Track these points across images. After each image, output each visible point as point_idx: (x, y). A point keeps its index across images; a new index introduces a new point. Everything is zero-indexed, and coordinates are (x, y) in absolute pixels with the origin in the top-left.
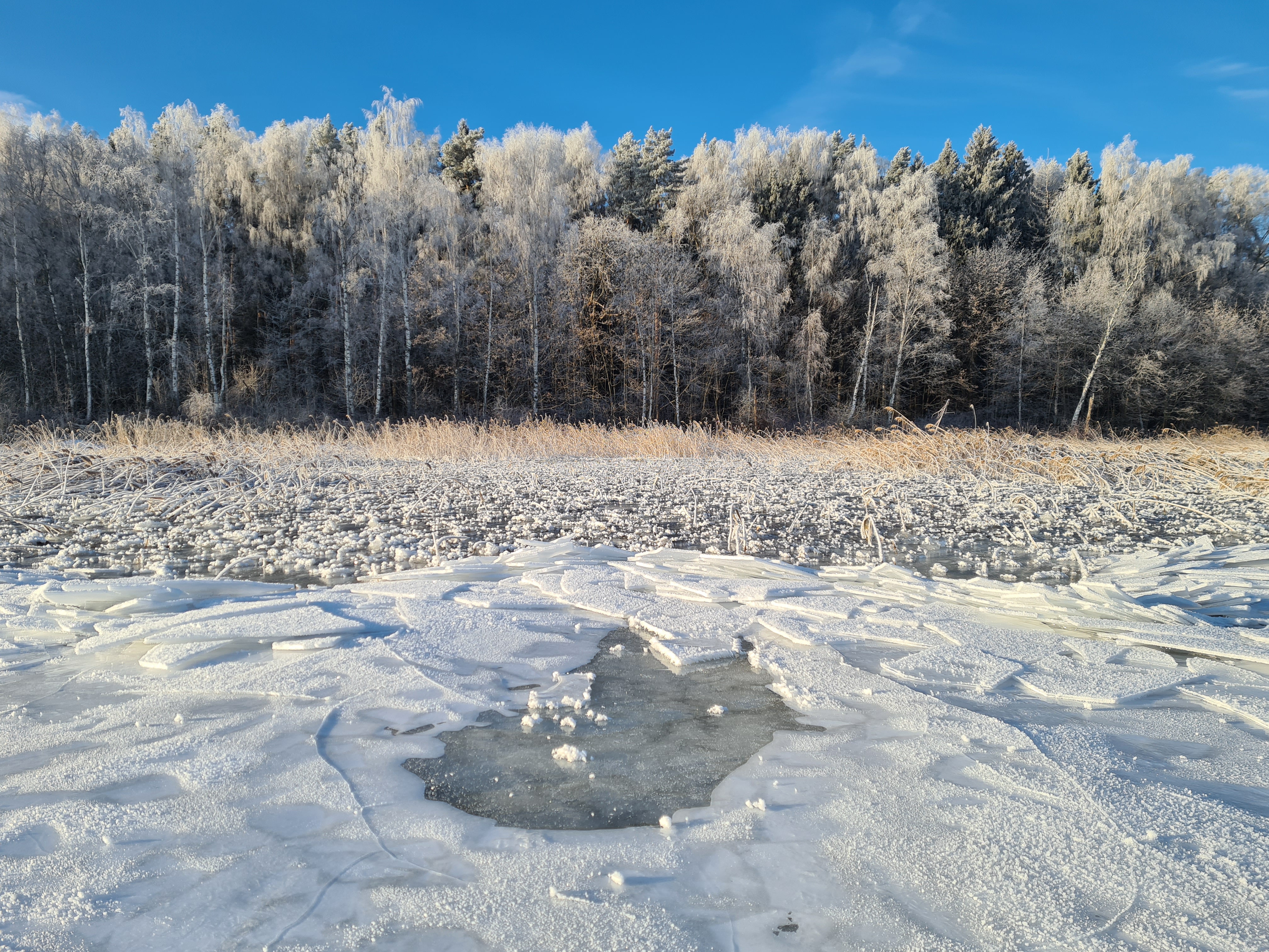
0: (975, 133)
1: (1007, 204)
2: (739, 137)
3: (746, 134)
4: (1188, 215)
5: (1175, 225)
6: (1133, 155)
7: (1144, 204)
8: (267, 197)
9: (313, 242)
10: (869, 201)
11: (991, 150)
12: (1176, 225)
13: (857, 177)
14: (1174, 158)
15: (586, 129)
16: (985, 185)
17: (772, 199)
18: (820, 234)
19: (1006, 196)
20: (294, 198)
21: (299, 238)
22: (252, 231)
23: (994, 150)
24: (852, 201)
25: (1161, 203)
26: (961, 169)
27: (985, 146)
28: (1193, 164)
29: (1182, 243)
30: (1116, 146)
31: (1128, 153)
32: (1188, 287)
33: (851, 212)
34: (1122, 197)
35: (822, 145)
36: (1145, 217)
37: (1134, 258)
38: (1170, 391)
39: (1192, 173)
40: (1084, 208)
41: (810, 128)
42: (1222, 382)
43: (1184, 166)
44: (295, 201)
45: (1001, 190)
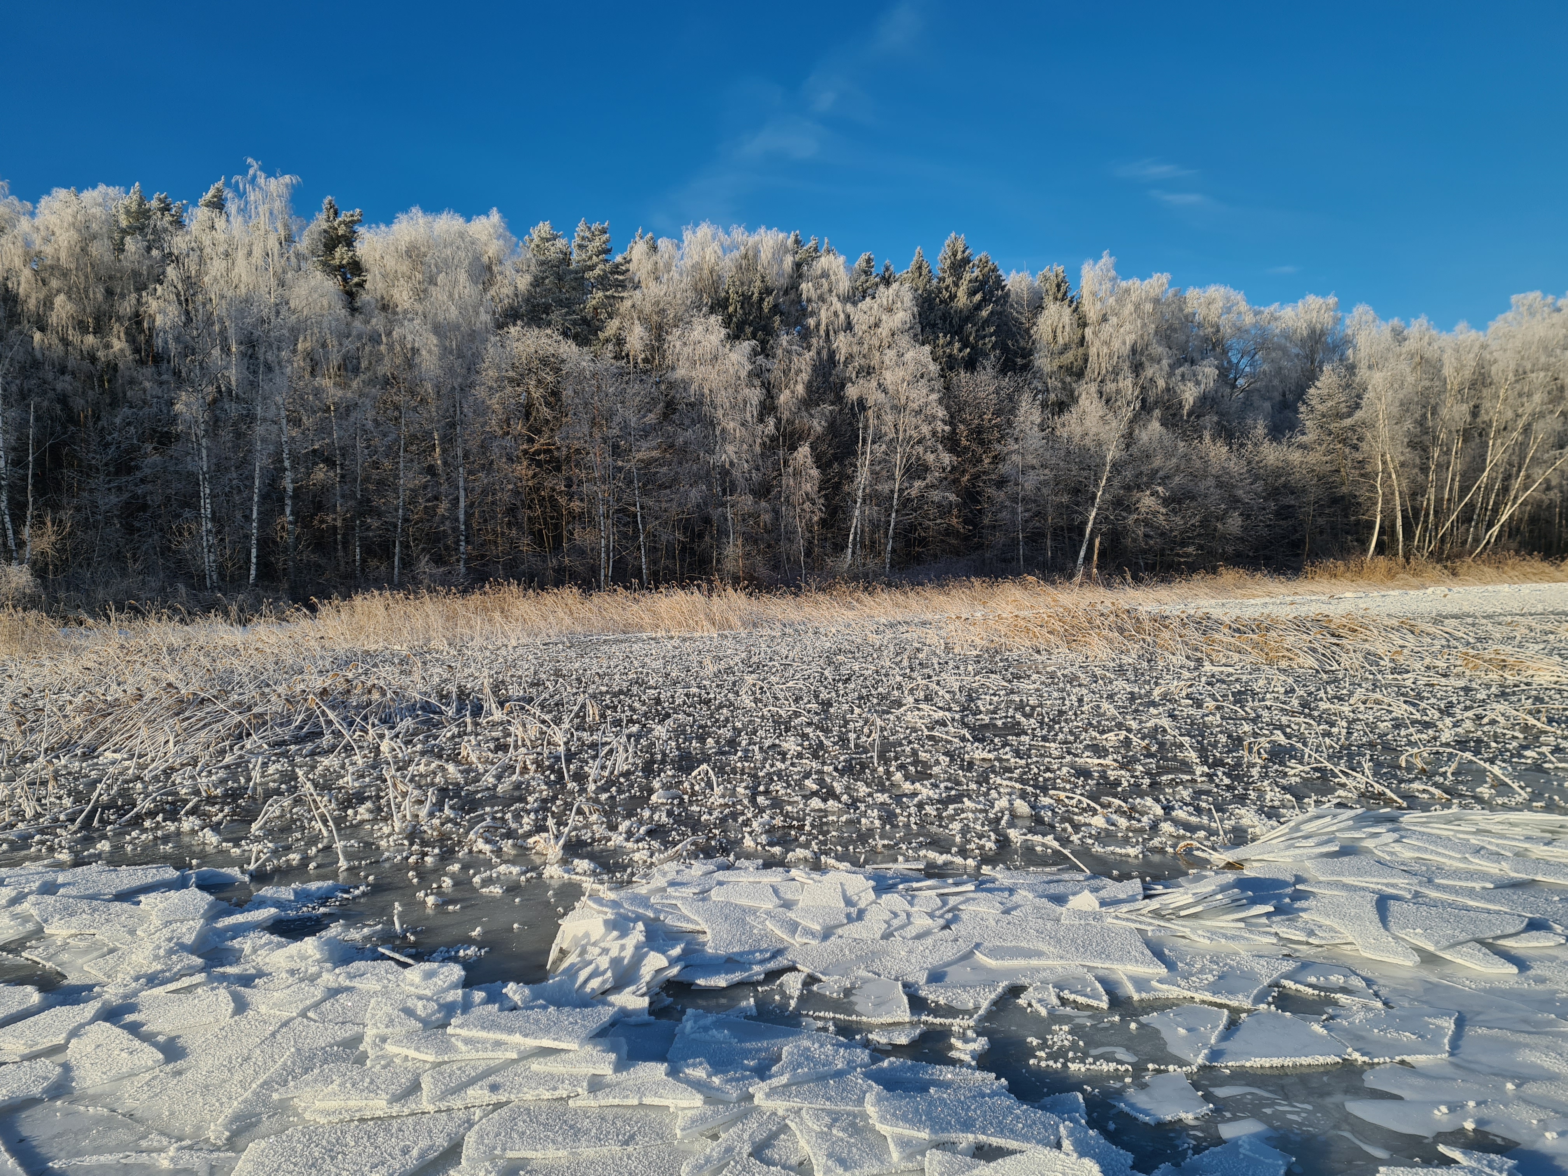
0: (947, 242)
1: (987, 322)
2: (687, 235)
3: (694, 232)
4: (1168, 337)
5: (1158, 349)
6: (1113, 273)
7: (1127, 327)
8: (59, 291)
9: (128, 353)
10: (842, 316)
11: (966, 261)
12: (1160, 349)
13: (826, 286)
14: (1151, 277)
15: (495, 217)
16: (962, 300)
17: (731, 309)
18: (789, 352)
19: (984, 313)
20: (98, 293)
21: (108, 346)
22: (38, 336)
23: (969, 262)
24: (823, 314)
25: (1144, 325)
26: (935, 282)
27: (959, 257)
28: (1171, 284)
29: (1166, 368)
30: (1095, 263)
31: (1108, 271)
32: (1174, 415)
33: (823, 327)
34: (1104, 319)
35: (782, 249)
36: (1130, 339)
37: (1121, 385)
38: (1171, 531)
39: (1171, 292)
40: (1067, 329)
41: (769, 228)
42: (1221, 518)
43: (1162, 285)
44: (100, 297)
45: (978, 307)
